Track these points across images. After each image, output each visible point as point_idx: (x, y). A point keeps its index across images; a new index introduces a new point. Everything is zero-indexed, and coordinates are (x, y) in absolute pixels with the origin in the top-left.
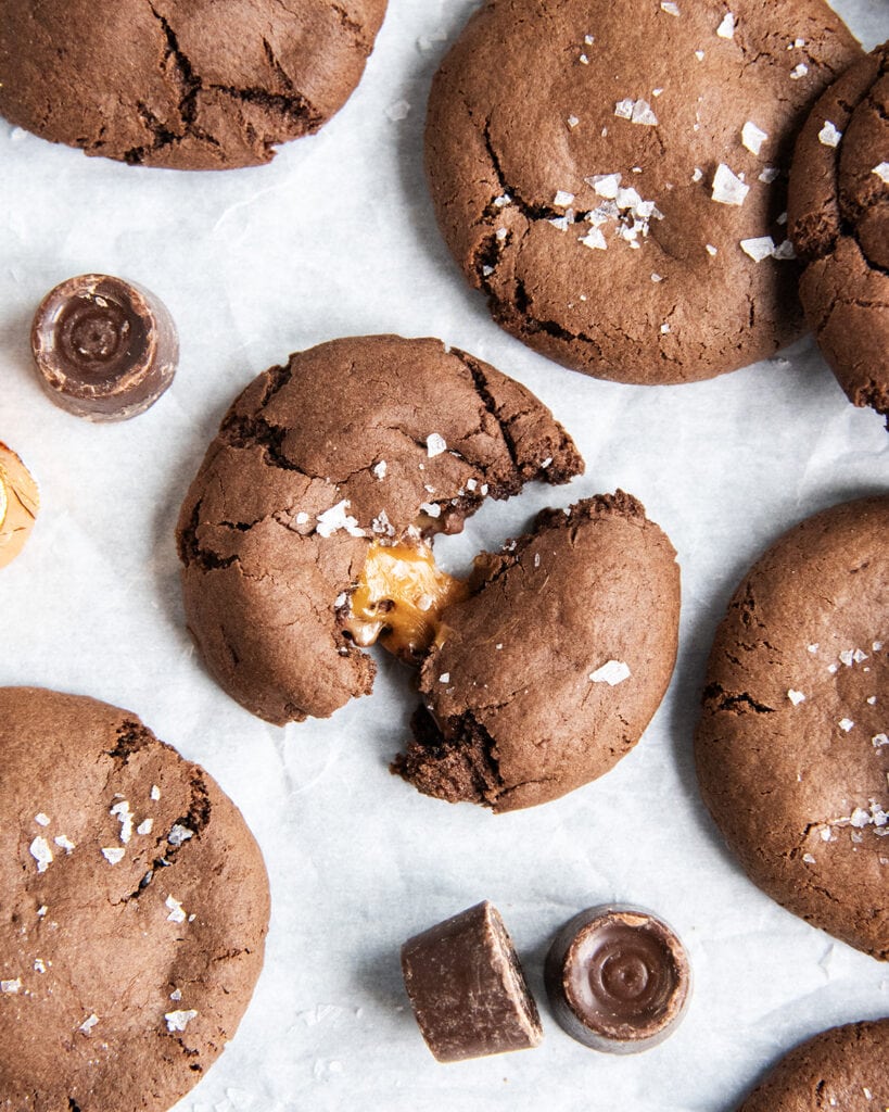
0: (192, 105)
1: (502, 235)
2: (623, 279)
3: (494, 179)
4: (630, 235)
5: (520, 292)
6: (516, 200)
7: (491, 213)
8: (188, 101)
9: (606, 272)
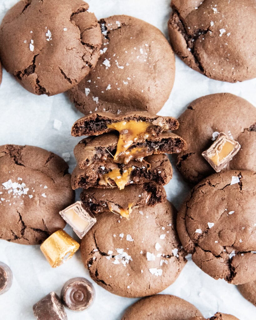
0: (24, 231)
1: (94, 259)
2: (121, 273)
3: (95, 245)
4: (124, 263)
5: (96, 272)
6: (99, 251)
7: (92, 253)
8: (23, 230)
9: (117, 271)
